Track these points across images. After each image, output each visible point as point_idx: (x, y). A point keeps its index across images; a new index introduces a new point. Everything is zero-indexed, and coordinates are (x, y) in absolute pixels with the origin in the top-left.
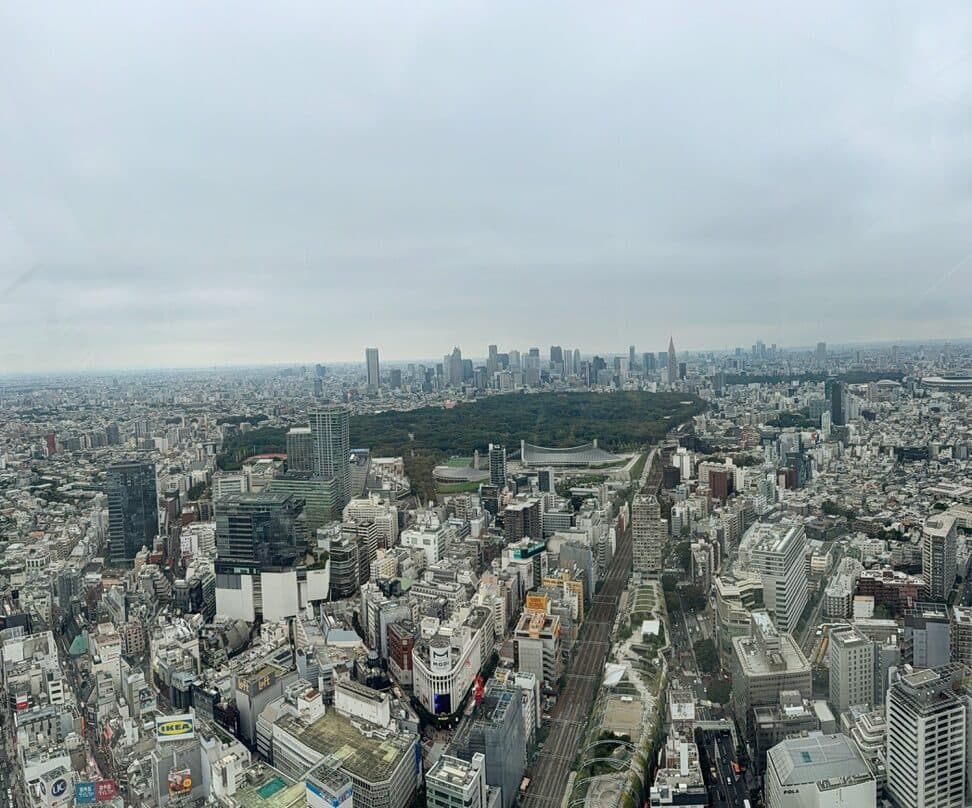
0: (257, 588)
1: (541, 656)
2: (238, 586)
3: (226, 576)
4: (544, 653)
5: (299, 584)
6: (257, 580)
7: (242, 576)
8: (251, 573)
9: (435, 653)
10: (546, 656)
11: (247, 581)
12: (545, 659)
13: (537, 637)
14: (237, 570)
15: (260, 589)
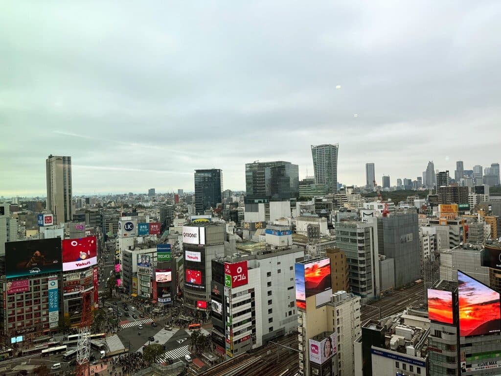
0: (267, 212)
1: (449, 236)
2: (257, 210)
3: (250, 205)
4: (451, 233)
5: (291, 209)
6: (267, 206)
7: (259, 204)
8: (264, 202)
9: (364, 214)
10: (452, 236)
11: (261, 206)
12: (451, 238)
13: (445, 223)
14: (256, 201)
15: (269, 212)
